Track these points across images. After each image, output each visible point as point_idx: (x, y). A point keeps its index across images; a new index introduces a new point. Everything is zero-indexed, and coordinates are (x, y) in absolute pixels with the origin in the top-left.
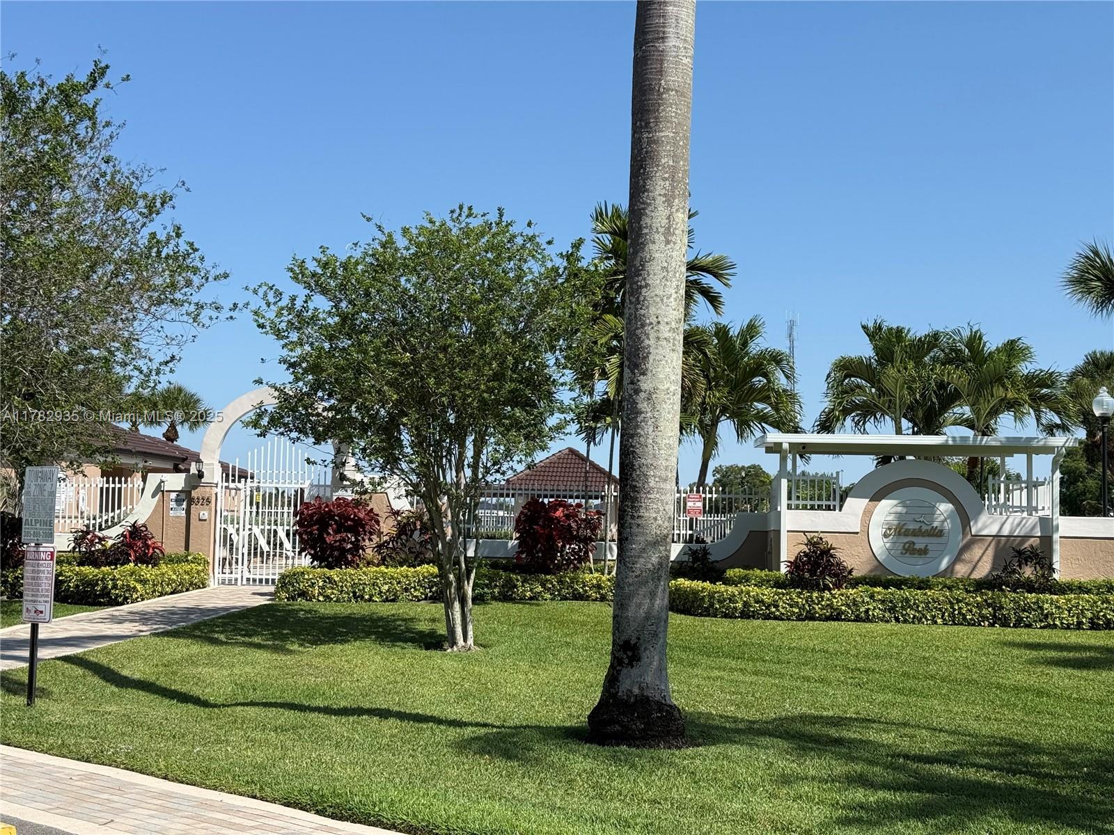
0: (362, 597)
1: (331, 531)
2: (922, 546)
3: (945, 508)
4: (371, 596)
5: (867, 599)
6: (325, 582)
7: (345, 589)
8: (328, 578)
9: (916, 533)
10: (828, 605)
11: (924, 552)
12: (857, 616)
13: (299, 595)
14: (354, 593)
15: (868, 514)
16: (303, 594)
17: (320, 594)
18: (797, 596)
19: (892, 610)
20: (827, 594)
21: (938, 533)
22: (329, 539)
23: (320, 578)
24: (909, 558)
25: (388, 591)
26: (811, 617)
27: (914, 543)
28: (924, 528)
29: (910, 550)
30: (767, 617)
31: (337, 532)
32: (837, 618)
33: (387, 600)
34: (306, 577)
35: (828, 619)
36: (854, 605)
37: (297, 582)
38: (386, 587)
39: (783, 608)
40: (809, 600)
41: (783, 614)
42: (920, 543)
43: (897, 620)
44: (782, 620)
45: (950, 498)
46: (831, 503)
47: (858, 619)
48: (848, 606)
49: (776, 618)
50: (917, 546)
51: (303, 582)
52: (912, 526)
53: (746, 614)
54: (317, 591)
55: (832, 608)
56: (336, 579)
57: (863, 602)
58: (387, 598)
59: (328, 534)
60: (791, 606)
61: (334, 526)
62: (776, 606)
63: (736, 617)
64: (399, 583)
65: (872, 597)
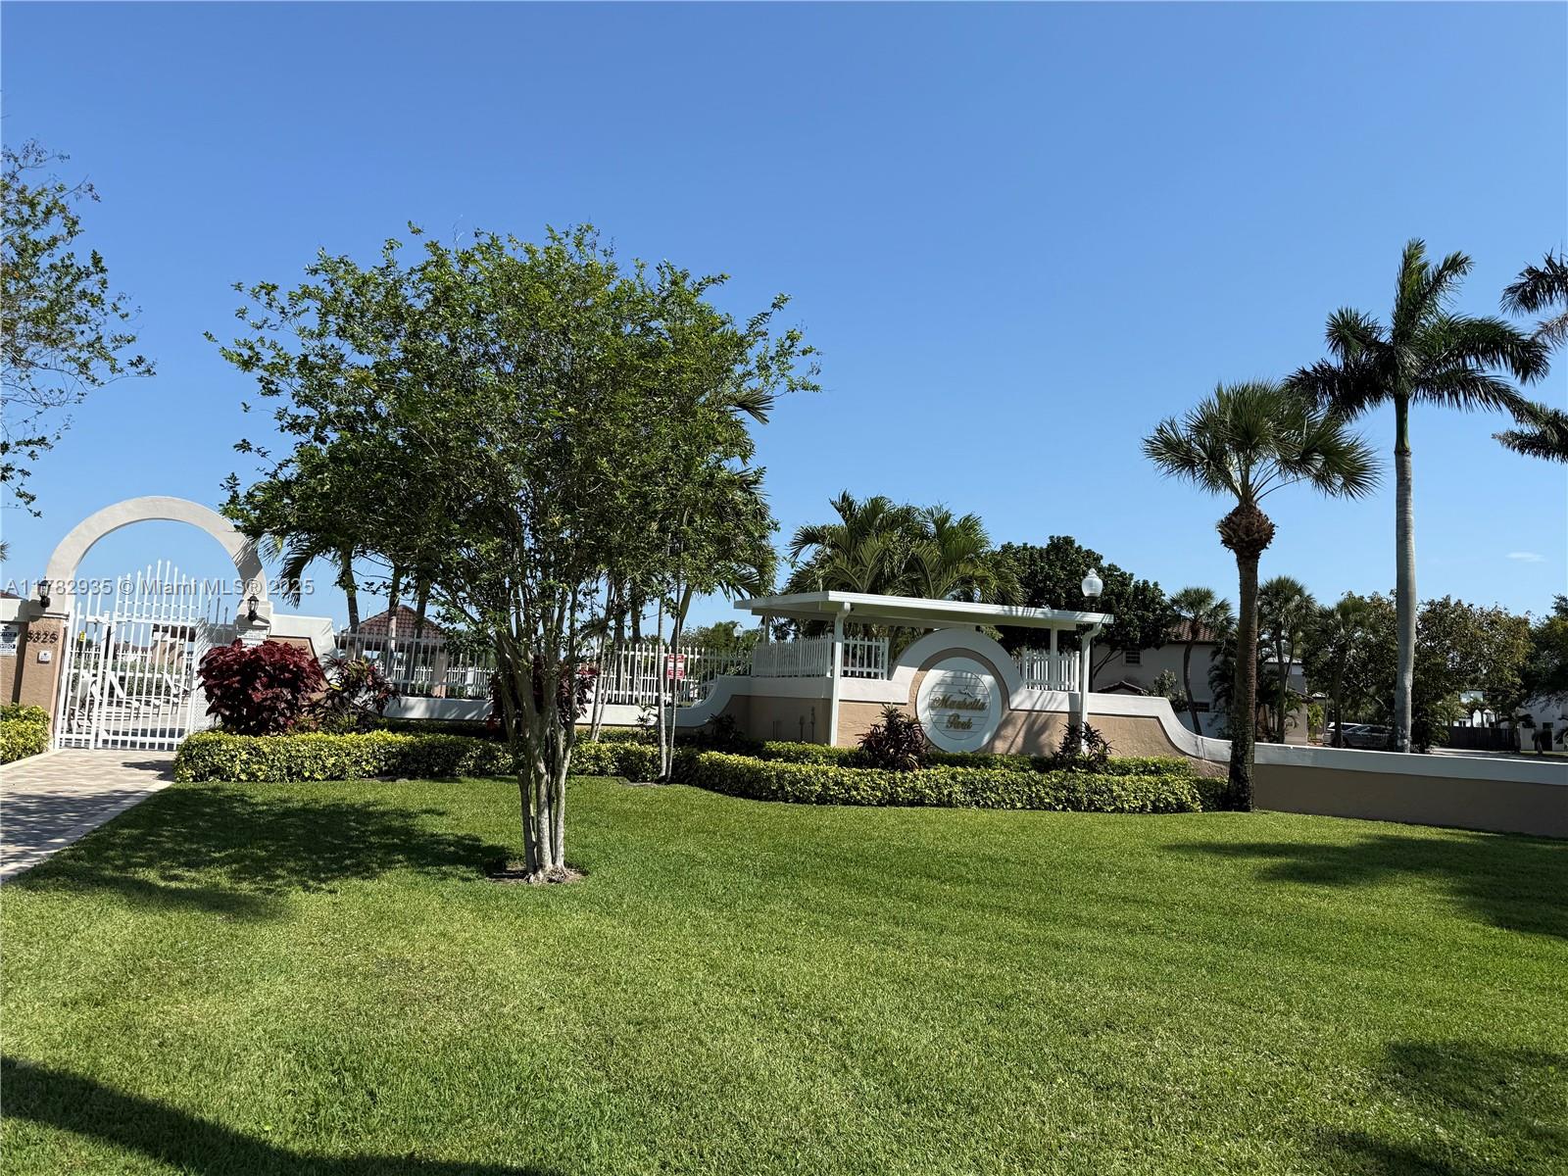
0: (299, 774)
1: (259, 686)
2: (965, 720)
3: (988, 679)
4: (312, 772)
5: (949, 781)
6: (250, 754)
7: (276, 763)
8: (254, 749)
9: (962, 705)
10: (911, 788)
11: (967, 726)
12: (939, 800)
13: (212, 773)
14: (289, 768)
15: (917, 683)
16: (216, 771)
17: (243, 771)
18: (881, 778)
19: (973, 792)
20: (909, 775)
21: (978, 706)
22: (257, 697)
23: (244, 749)
24: (952, 732)
25: (334, 765)
26: (893, 801)
27: (958, 716)
28: (969, 700)
29: (955, 724)
30: (846, 802)
31: (266, 687)
32: (921, 803)
33: (332, 778)
34: (224, 747)
35: (911, 804)
36: (937, 786)
37: (209, 755)
38: (332, 760)
39: (864, 790)
40: (893, 783)
41: (863, 798)
42: (965, 715)
43: (977, 803)
44: (863, 805)
45: (994, 671)
46: (879, 671)
47: (940, 804)
48: (931, 788)
49: (857, 803)
50: (962, 720)
51: (218, 755)
52: (959, 698)
53: (822, 800)
54: (238, 768)
55: (914, 791)
56: (267, 750)
57: (946, 783)
58: (332, 774)
59: (255, 689)
60: (873, 789)
61: (265, 679)
62: (857, 789)
63: (812, 803)
64: (348, 755)
65: (953, 778)
